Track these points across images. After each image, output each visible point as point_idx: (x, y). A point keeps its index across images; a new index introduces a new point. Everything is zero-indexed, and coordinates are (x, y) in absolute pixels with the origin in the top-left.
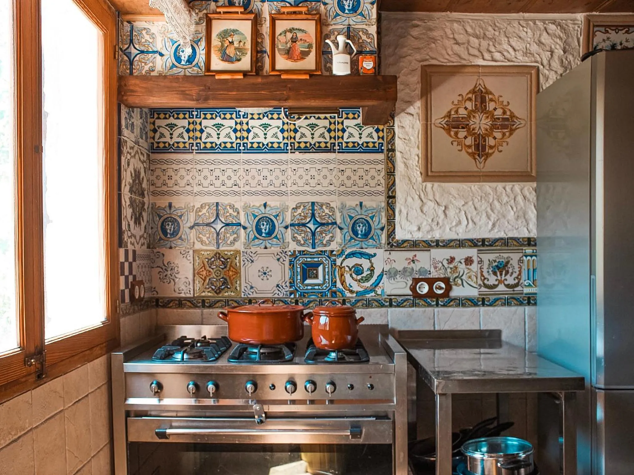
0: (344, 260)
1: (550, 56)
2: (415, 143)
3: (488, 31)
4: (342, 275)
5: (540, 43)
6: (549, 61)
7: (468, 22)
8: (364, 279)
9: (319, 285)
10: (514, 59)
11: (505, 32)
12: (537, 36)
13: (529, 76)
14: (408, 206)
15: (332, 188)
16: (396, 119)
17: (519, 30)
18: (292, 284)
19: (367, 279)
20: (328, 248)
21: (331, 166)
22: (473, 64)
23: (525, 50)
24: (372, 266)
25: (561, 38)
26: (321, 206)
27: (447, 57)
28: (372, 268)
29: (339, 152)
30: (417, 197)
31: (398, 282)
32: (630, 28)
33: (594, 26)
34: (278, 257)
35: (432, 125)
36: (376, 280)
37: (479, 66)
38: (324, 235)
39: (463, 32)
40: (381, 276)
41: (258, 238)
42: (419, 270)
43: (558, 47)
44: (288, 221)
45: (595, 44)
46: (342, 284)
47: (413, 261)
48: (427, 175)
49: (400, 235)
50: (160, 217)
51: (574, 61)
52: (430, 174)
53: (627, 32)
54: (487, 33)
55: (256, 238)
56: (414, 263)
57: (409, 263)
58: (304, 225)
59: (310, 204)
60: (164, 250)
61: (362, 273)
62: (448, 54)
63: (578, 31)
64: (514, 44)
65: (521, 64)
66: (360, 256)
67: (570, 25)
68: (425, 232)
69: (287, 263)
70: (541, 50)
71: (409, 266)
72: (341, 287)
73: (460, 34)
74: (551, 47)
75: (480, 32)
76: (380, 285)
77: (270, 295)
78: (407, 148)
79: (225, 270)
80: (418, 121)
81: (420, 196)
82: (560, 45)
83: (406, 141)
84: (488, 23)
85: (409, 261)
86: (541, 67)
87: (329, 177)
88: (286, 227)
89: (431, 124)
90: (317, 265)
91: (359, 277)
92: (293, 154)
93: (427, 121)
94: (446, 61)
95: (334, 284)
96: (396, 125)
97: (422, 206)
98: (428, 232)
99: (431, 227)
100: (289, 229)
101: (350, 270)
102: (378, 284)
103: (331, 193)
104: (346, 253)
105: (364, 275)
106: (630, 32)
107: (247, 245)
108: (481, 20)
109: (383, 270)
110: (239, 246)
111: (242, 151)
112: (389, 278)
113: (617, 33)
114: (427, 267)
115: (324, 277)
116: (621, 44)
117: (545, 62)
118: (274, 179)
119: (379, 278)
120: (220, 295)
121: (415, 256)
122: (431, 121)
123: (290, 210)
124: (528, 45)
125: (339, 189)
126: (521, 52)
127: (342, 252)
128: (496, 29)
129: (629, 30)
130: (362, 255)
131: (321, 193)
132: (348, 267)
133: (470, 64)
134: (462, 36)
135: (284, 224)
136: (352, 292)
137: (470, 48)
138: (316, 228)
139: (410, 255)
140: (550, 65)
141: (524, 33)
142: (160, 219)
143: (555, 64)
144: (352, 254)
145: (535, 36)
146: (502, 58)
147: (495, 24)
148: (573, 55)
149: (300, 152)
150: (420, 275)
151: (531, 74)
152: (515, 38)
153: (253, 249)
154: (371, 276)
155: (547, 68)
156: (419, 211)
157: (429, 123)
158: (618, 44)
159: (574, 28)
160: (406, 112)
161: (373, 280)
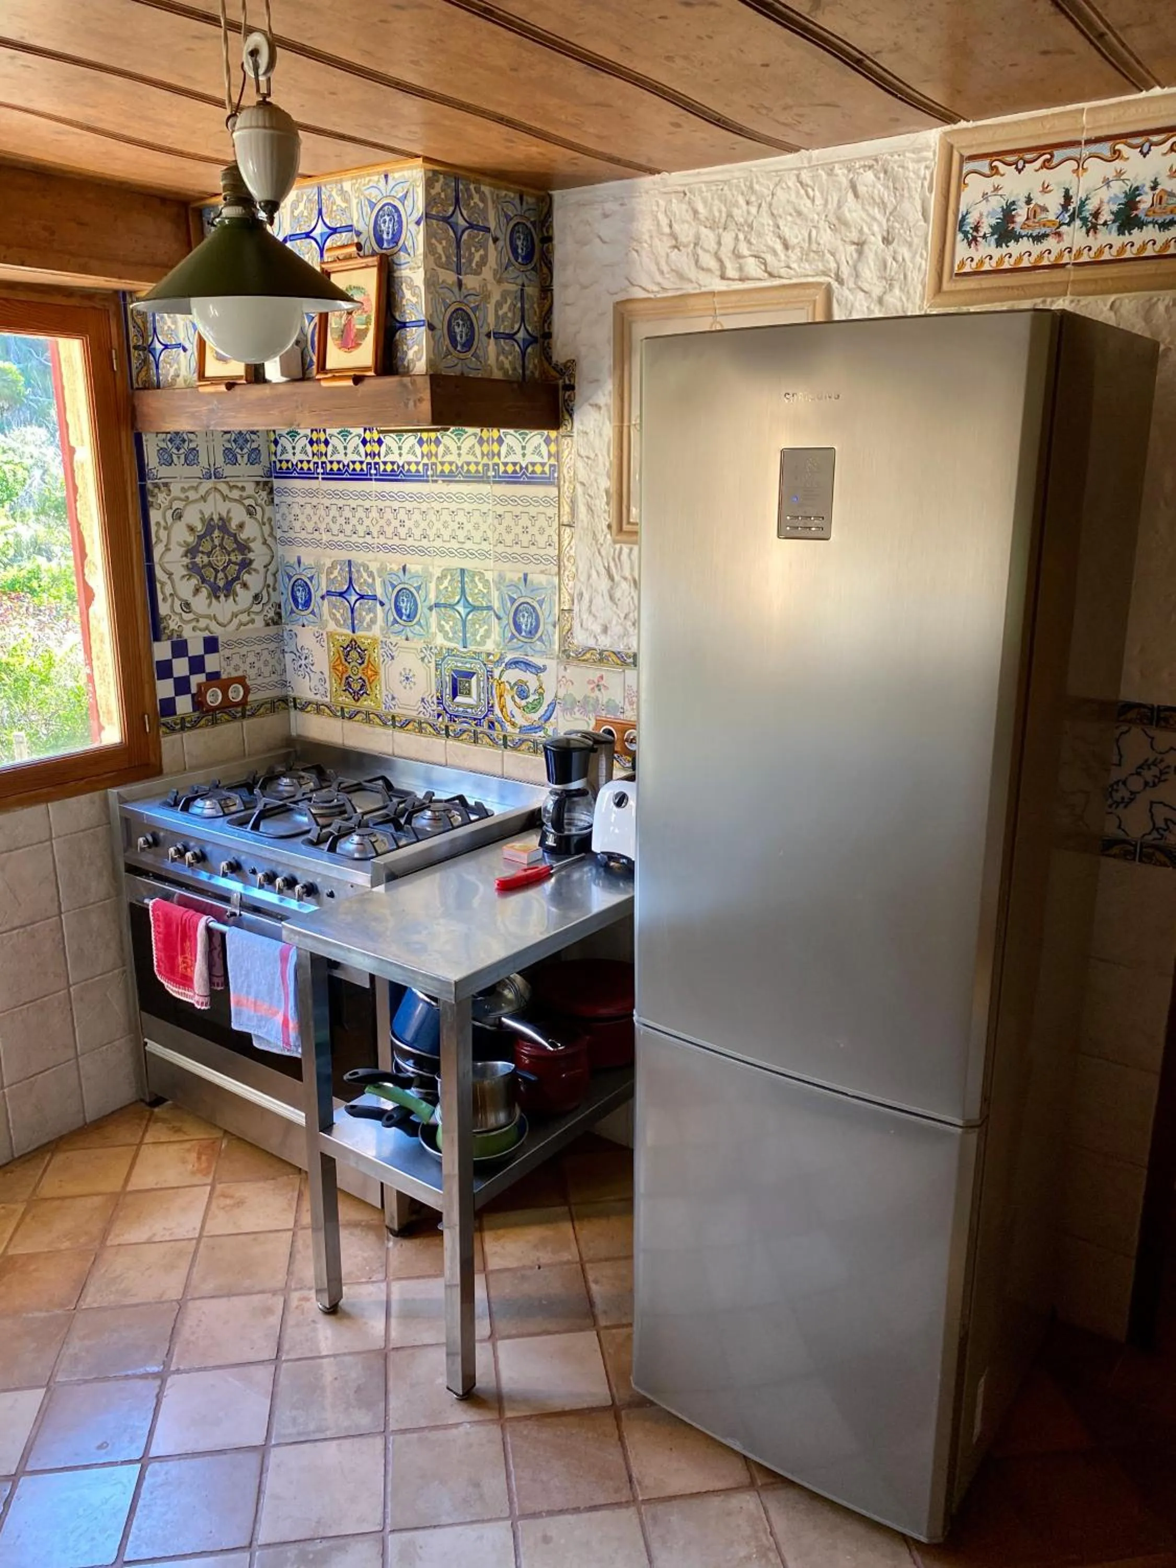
0: (503, 671)
1: (855, 255)
2: (604, 465)
3: (738, 208)
4: (501, 696)
5: (839, 223)
6: (855, 268)
7: (701, 191)
8: (530, 706)
9: (470, 706)
10: (783, 272)
11: (770, 205)
12: (832, 206)
13: (811, 308)
14: (592, 586)
15: (485, 546)
16: (575, 417)
17: (798, 193)
18: (440, 701)
19: (534, 709)
20: (482, 649)
21: (485, 508)
22: (703, 289)
23: (806, 245)
24: (541, 687)
25: (883, 205)
26: (473, 576)
27: (659, 278)
28: (540, 690)
29: (495, 482)
30: (603, 572)
31: (576, 719)
32: (1056, 153)
33: (963, 160)
34: (423, 655)
35: (632, 428)
36: (546, 711)
37: (713, 293)
38: (477, 626)
39: (689, 217)
40: (553, 705)
41: (397, 622)
42: (607, 702)
43: (876, 228)
44: (432, 598)
45: (963, 209)
46: (502, 711)
47: (598, 686)
48: (620, 530)
49: (580, 639)
50: (290, 578)
51: (913, 258)
52: (626, 527)
53: (1046, 165)
54: (736, 212)
55: (395, 622)
56: (600, 690)
57: (593, 689)
58: (452, 606)
59: (459, 571)
60: (297, 629)
61: (527, 697)
62: (662, 273)
63: (925, 178)
64: (786, 231)
65: (794, 281)
66: (524, 668)
67: (911, 166)
68: (616, 637)
69: (433, 665)
70: (839, 242)
71: (593, 695)
72: (500, 715)
73: (683, 222)
74: (861, 231)
75: (720, 212)
76: (552, 720)
77: (415, 714)
78: (593, 476)
79: (363, 666)
80: (608, 423)
81: (608, 570)
82: (880, 225)
83: (590, 462)
84: (738, 186)
85: (592, 686)
86: (835, 285)
87: (483, 527)
88: (431, 609)
89: (629, 427)
90: (470, 675)
91: (524, 703)
92: (434, 485)
93: (622, 421)
94: (656, 288)
95: (491, 709)
96: (575, 430)
97: (612, 588)
98: (621, 637)
99: (625, 629)
100: (434, 611)
101: (512, 688)
102: (549, 718)
103: (485, 555)
104: (506, 660)
105: (530, 700)
106: (1055, 161)
107: (385, 631)
108: (725, 182)
109: (556, 697)
110: (376, 631)
111: (374, 477)
112: (565, 710)
113: (1020, 171)
114: (619, 700)
115: (479, 695)
116: (1029, 201)
117: (845, 271)
118: (413, 527)
119: (551, 708)
120: (358, 704)
121: (602, 677)
122: (630, 421)
123: (435, 578)
124: (814, 233)
125: (496, 549)
126: (798, 250)
127: (501, 660)
128: (753, 199)
129: (1052, 156)
130: (528, 665)
131: (472, 554)
132: (510, 684)
133: (698, 291)
134: (686, 226)
135: (427, 604)
136: (513, 724)
137: (700, 251)
138: (468, 614)
139: (593, 673)
140: (857, 276)
141: (809, 203)
142: (290, 580)
143: (869, 272)
144: (515, 663)
145: (829, 206)
146: (760, 273)
147: (751, 187)
148: (910, 245)
149: (444, 481)
150: (609, 712)
151: (815, 301)
152: (789, 218)
153: (394, 639)
154: (539, 702)
155: (852, 285)
156: (607, 597)
157: (626, 424)
158: (1021, 202)
159: (916, 173)
160: (591, 402)
161: (542, 711)
